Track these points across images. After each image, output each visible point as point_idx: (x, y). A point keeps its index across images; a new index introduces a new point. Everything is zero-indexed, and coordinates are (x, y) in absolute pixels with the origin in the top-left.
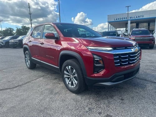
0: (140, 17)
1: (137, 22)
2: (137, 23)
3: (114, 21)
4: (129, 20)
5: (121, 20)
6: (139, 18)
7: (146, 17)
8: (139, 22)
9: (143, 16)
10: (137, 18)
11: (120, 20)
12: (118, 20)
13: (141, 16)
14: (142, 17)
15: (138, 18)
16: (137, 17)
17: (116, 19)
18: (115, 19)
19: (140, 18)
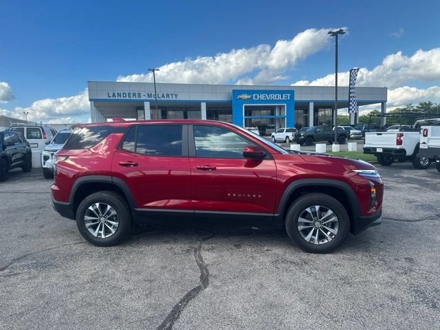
0: (170, 96)
1: (163, 107)
2: (164, 109)
3: (107, 98)
4: (146, 101)
5: (127, 98)
6: (168, 99)
7: (183, 97)
8: (166, 107)
9: (176, 96)
10: (163, 99)
11: (122, 98)
12: (119, 98)
13: (172, 95)
14: (174, 96)
15: (166, 99)
16: (163, 96)
17: (114, 95)
18: (111, 95)
19: (171, 99)
